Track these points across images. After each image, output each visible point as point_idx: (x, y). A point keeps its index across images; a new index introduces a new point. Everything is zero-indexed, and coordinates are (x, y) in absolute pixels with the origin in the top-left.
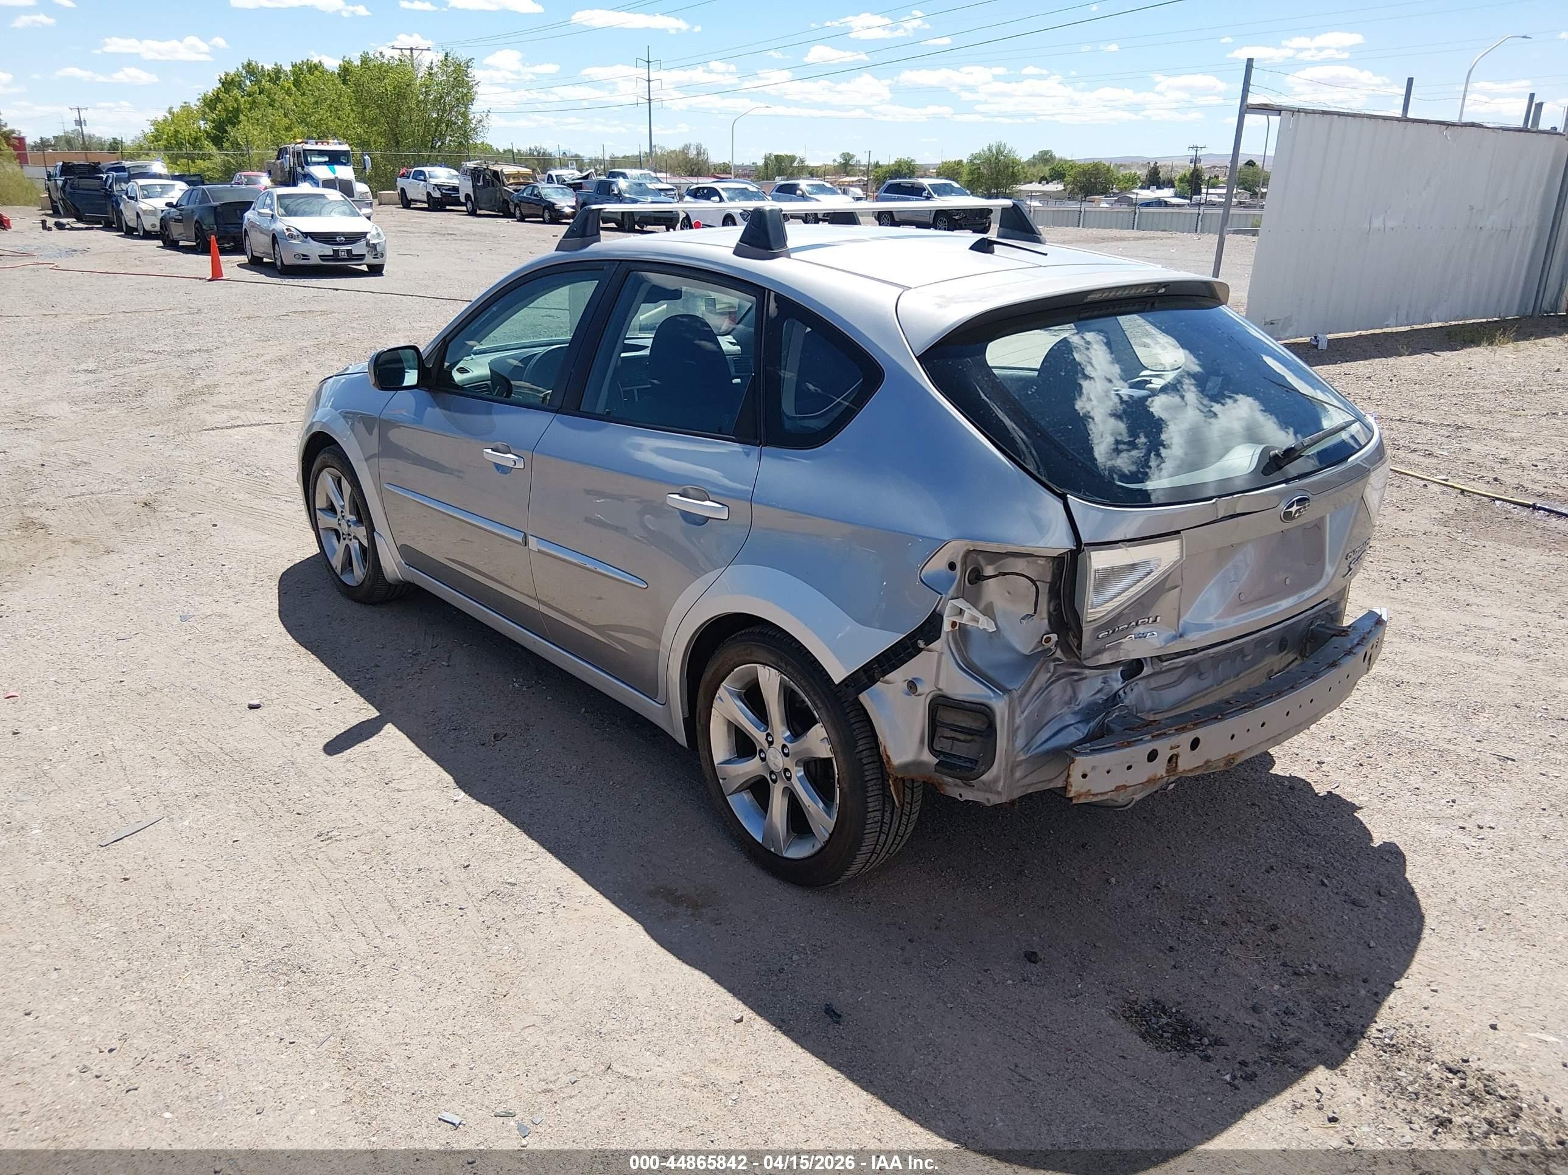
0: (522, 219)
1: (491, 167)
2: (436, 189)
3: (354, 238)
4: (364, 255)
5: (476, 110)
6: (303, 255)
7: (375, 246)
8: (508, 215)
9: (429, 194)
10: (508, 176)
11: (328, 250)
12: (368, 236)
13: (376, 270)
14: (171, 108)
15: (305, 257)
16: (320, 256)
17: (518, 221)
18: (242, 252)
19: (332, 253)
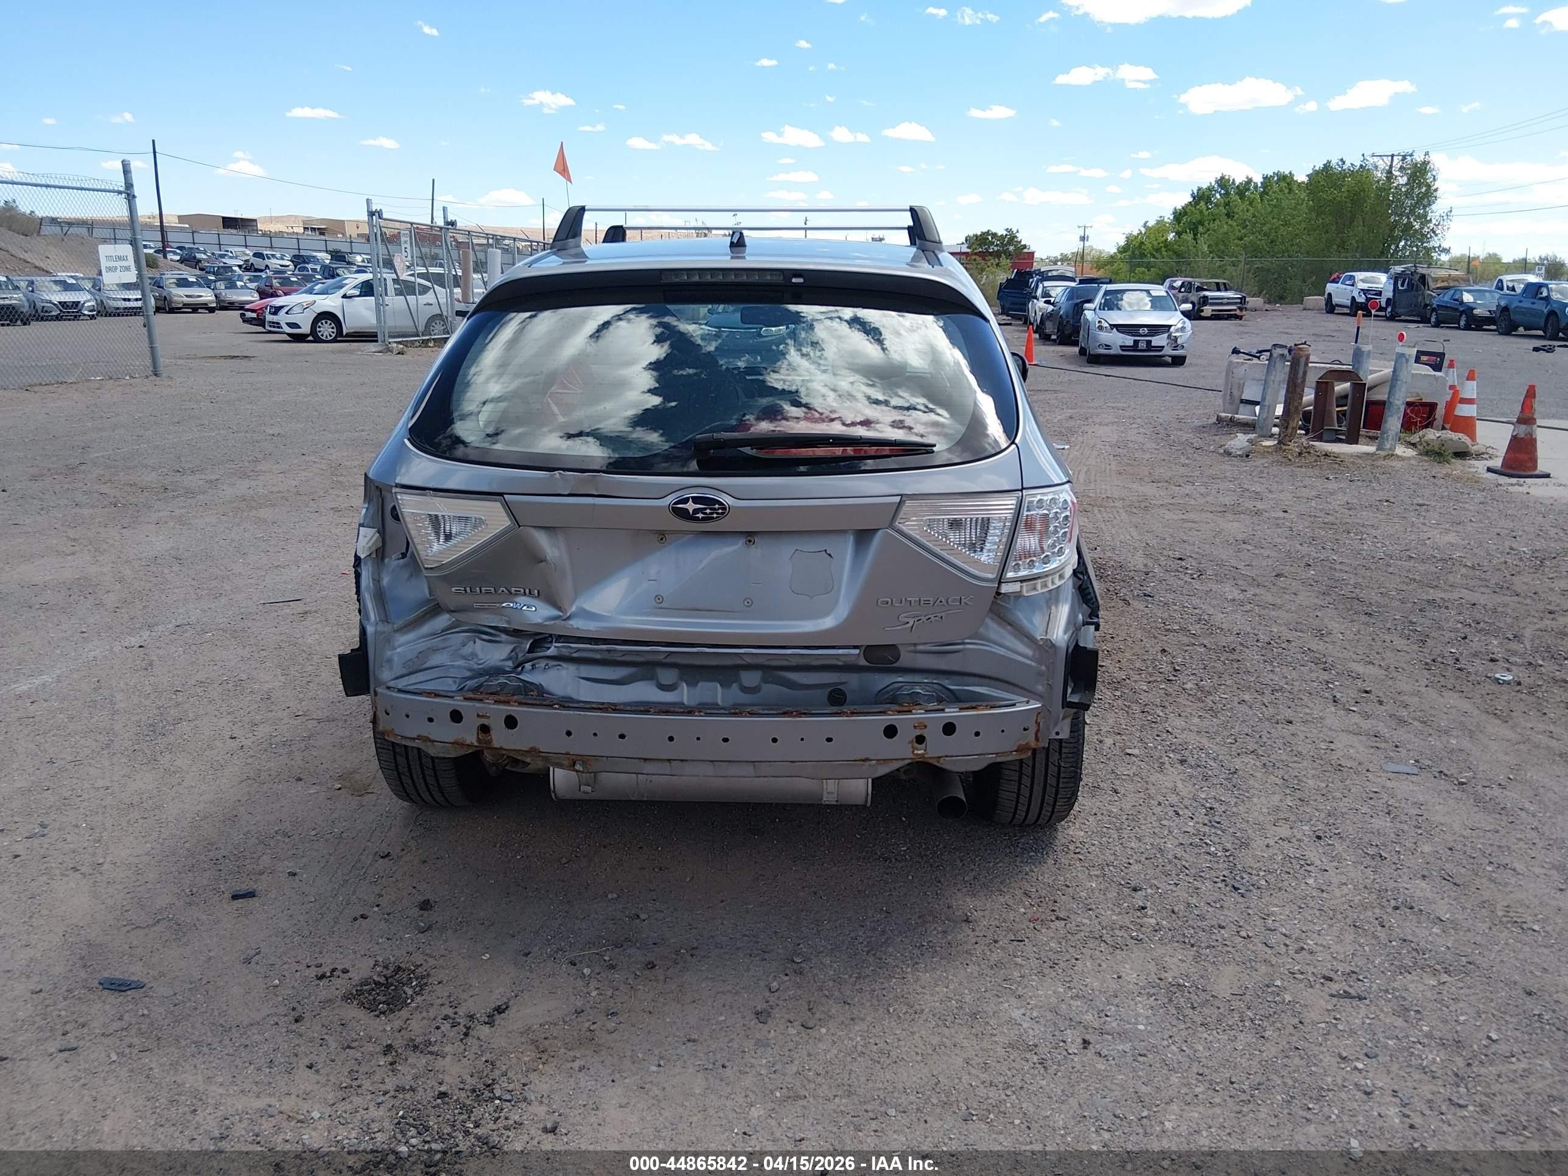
0: (1437, 325)
1: (1420, 270)
2: (1362, 294)
3: (1155, 329)
4: (1163, 347)
5: (1437, 210)
6: (1106, 345)
7: (1176, 338)
8: (1425, 320)
9: (1353, 298)
10: (1436, 280)
11: (1129, 340)
12: (1172, 329)
13: (1178, 361)
14: (1146, 222)
15: (1108, 347)
16: (1121, 346)
17: (1433, 326)
18: (1075, 343)
19: (1132, 344)
